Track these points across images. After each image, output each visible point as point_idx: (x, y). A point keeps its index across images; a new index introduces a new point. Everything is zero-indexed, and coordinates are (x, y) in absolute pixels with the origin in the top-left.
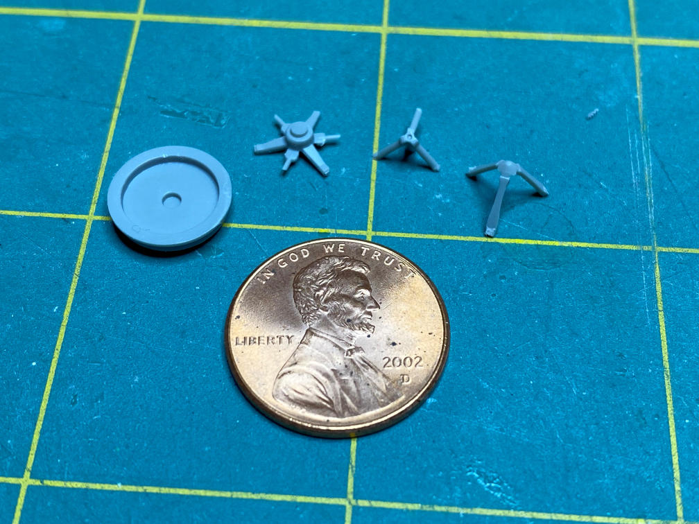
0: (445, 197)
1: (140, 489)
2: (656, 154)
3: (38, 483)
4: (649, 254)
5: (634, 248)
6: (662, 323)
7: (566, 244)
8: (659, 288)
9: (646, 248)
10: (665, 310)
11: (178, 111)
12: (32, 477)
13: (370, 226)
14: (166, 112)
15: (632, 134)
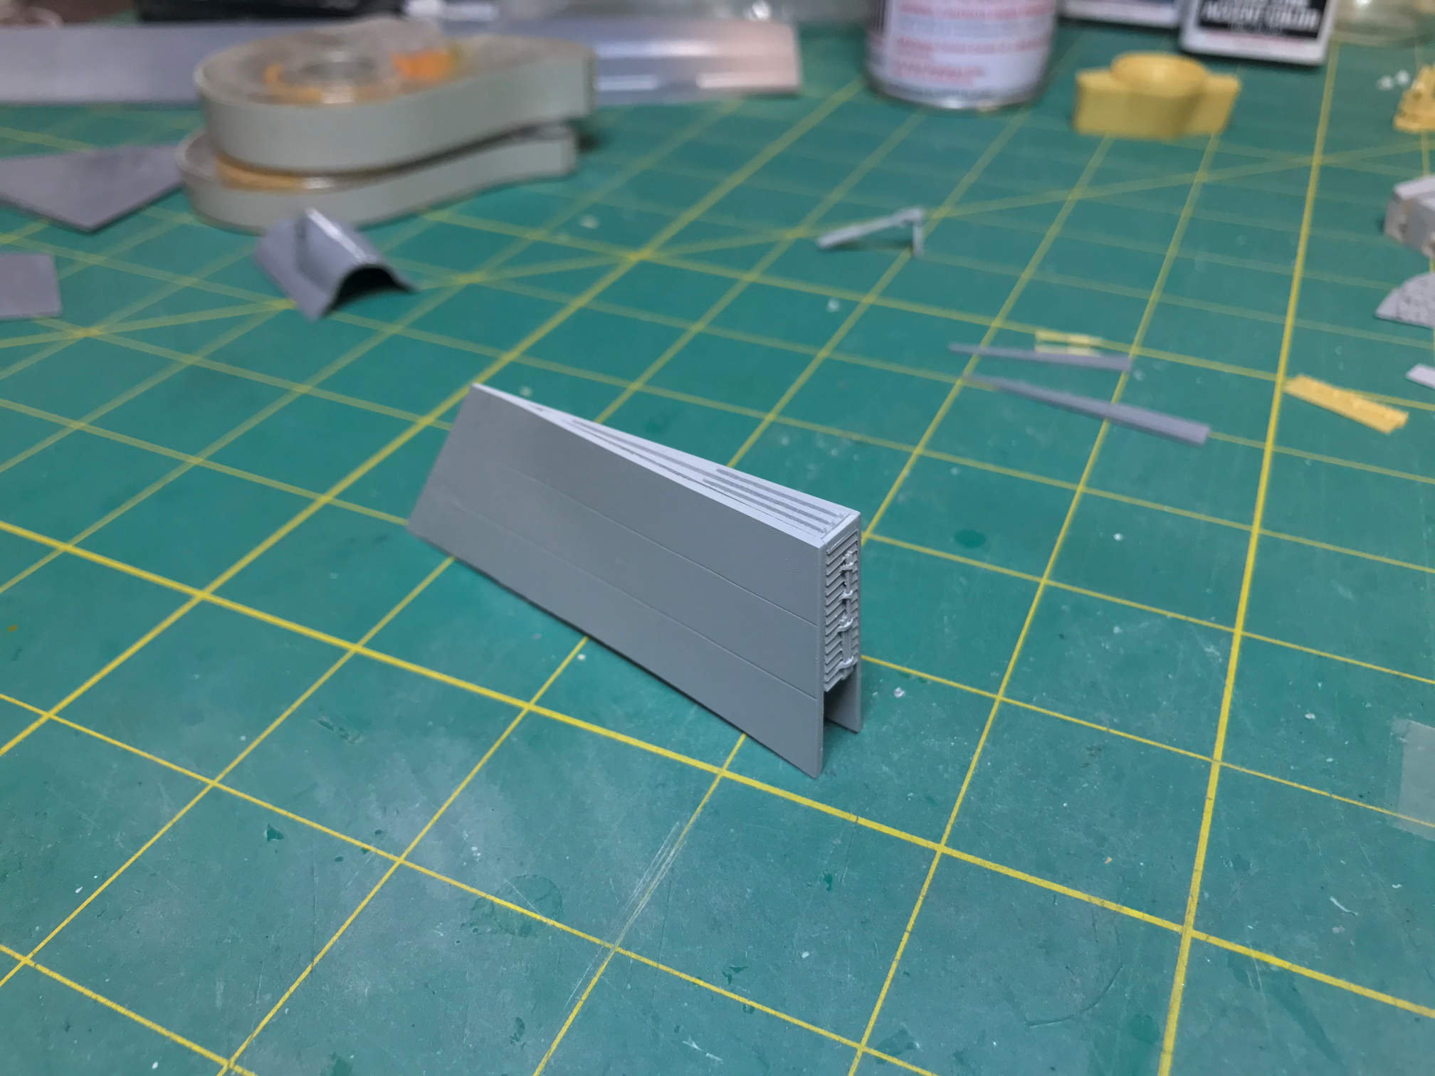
0: (478, 851)
1: (94, 996)
2: (672, 870)
3: (32, 964)
4: (606, 951)
5: (597, 941)
6: (575, 1011)
7: (544, 920)
8: (595, 980)
9: (607, 945)
10: (586, 1001)
11: (331, 724)
12: (33, 959)
13: (404, 855)
14: (322, 723)
15: (666, 847)
